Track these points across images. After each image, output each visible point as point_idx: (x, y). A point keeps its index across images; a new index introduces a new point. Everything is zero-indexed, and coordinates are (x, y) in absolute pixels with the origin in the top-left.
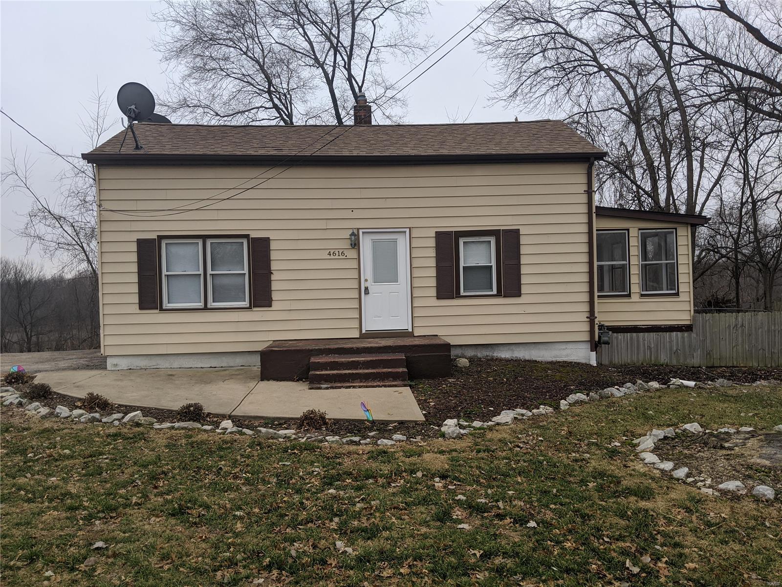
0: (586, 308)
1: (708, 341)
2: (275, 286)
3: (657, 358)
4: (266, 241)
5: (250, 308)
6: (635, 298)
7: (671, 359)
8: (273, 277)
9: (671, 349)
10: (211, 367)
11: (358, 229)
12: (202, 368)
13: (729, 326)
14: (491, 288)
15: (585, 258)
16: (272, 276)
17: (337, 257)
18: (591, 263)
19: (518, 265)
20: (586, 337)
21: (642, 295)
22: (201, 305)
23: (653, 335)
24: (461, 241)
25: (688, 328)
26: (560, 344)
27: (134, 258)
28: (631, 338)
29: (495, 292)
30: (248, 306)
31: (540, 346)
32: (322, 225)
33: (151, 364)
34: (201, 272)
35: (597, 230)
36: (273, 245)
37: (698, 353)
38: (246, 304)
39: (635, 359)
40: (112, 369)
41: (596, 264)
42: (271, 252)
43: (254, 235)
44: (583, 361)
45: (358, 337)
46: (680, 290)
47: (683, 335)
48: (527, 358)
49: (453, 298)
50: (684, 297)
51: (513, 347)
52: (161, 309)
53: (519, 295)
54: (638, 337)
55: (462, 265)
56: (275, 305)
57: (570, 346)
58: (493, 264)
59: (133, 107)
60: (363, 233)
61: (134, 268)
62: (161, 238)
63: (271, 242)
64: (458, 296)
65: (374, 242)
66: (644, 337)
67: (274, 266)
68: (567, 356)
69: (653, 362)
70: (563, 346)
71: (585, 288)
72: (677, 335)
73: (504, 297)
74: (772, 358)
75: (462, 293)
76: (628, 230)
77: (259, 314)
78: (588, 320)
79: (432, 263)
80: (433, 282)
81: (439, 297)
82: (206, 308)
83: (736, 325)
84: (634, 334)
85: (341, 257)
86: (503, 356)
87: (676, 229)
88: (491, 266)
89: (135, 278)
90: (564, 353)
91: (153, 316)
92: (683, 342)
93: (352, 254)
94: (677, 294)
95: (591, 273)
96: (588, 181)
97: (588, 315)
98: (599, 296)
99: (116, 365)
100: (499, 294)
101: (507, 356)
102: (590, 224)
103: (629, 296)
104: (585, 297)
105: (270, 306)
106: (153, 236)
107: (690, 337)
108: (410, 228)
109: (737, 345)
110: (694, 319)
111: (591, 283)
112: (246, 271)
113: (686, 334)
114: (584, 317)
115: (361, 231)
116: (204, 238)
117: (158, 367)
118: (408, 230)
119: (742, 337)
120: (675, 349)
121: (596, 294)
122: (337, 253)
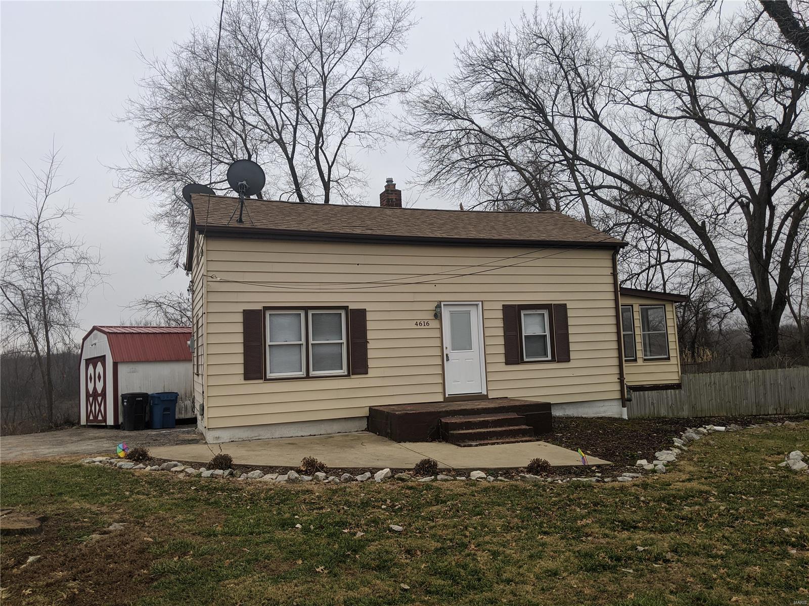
0: (616, 370)
1: (693, 396)
2: (370, 354)
3: (658, 412)
4: (363, 312)
5: (348, 375)
6: (640, 362)
7: (668, 413)
8: (369, 346)
9: (668, 404)
10: (310, 435)
11: (440, 302)
12: (302, 436)
13: (706, 384)
14: (546, 355)
15: (614, 329)
16: (368, 344)
17: (422, 327)
18: (618, 333)
19: (567, 335)
20: (617, 395)
21: (645, 360)
22: (302, 374)
23: (654, 393)
24: (523, 313)
25: (677, 386)
26: (599, 402)
27: (240, 328)
28: (640, 395)
29: (549, 358)
30: (346, 373)
31: (586, 405)
32: (410, 297)
33: (253, 435)
34: (303, 341)
35: (622, 305)
36: (369, 316)
37: (686, 407)
38: (344, 371)
39: (643, 413)
40: (214, 442)
41: (622, 333)
42: (367, 322)
43: (352, 306)
44: (617, 416)
45: (442, 400)
46: (671, 355)
47: (675, 392)
48: (576, 415)
49: (519, 364)
50: (673, 361)
51: (564, 406)
52: (266, 379)
53: (568, 360)
54: (644, 395)
55: (524, 334)
56: (371, 372)
57: (607, 403)
58: (548, 333)
59: (244, 182)
60: (444, 305)
61: (240, 339)
62: (266, 308)
63: (367, 313)
64: (522, 362)
65: (452, 313)
66: (648, 394)
67: (370, 335)
68: (605, 412)
69: (656, 416)
70: (601, 404)
71: (615, 354)
72: (671, 392)
73: (558, 362)
74: (735, 408)
75: (525, 360)
76: (632, 306)
77: (356, 381)
78: (619, 381)
79: (501, 332)
80: (502, 350)
81: (507, 363)
82: (308, 377)
83: (711, 383)
84: (642, 393)
85: (426, 327)
86: (557, 415)
87: (664, 305)
88: (546, 335)
89: (240, 349)
90: (602, 409)
91: (257, 386)
92: (676, 398)
93: (435, 324)
94: (668, 359)
95: (619, 341)
96: (613, 265)
97: (618, 376)
98: (626, 361)
99: (218, 438)
100: (553, 360)
101: (561, 414)
102: (616, 301)
103: (635, 360)
104: (615, 362)
105: (367, 373)
106: (259, 307)
107: (680, 393)
108: (482, 301)
109: (712, 399)
110: (681, 379)
111: (619, 349)
112: (344, 340)
113: (677, 391)
114: (615, 379)
115: (442, 303)
116: (306, 309)
117: (260, 438)
118: (480, 303)
119: (715, 392)
120: (670, 404)
121: (624, 359)
122: (423, 324)
